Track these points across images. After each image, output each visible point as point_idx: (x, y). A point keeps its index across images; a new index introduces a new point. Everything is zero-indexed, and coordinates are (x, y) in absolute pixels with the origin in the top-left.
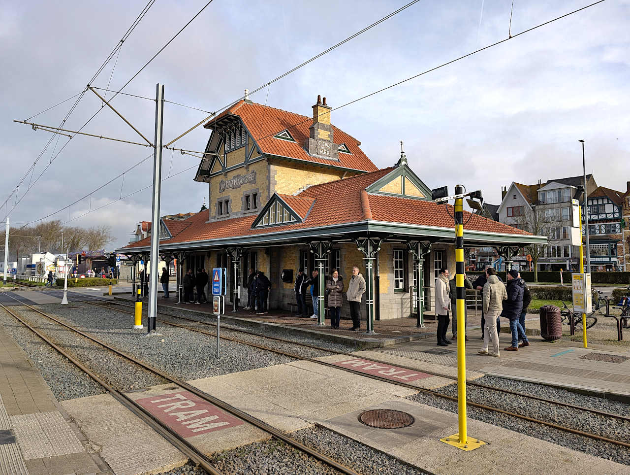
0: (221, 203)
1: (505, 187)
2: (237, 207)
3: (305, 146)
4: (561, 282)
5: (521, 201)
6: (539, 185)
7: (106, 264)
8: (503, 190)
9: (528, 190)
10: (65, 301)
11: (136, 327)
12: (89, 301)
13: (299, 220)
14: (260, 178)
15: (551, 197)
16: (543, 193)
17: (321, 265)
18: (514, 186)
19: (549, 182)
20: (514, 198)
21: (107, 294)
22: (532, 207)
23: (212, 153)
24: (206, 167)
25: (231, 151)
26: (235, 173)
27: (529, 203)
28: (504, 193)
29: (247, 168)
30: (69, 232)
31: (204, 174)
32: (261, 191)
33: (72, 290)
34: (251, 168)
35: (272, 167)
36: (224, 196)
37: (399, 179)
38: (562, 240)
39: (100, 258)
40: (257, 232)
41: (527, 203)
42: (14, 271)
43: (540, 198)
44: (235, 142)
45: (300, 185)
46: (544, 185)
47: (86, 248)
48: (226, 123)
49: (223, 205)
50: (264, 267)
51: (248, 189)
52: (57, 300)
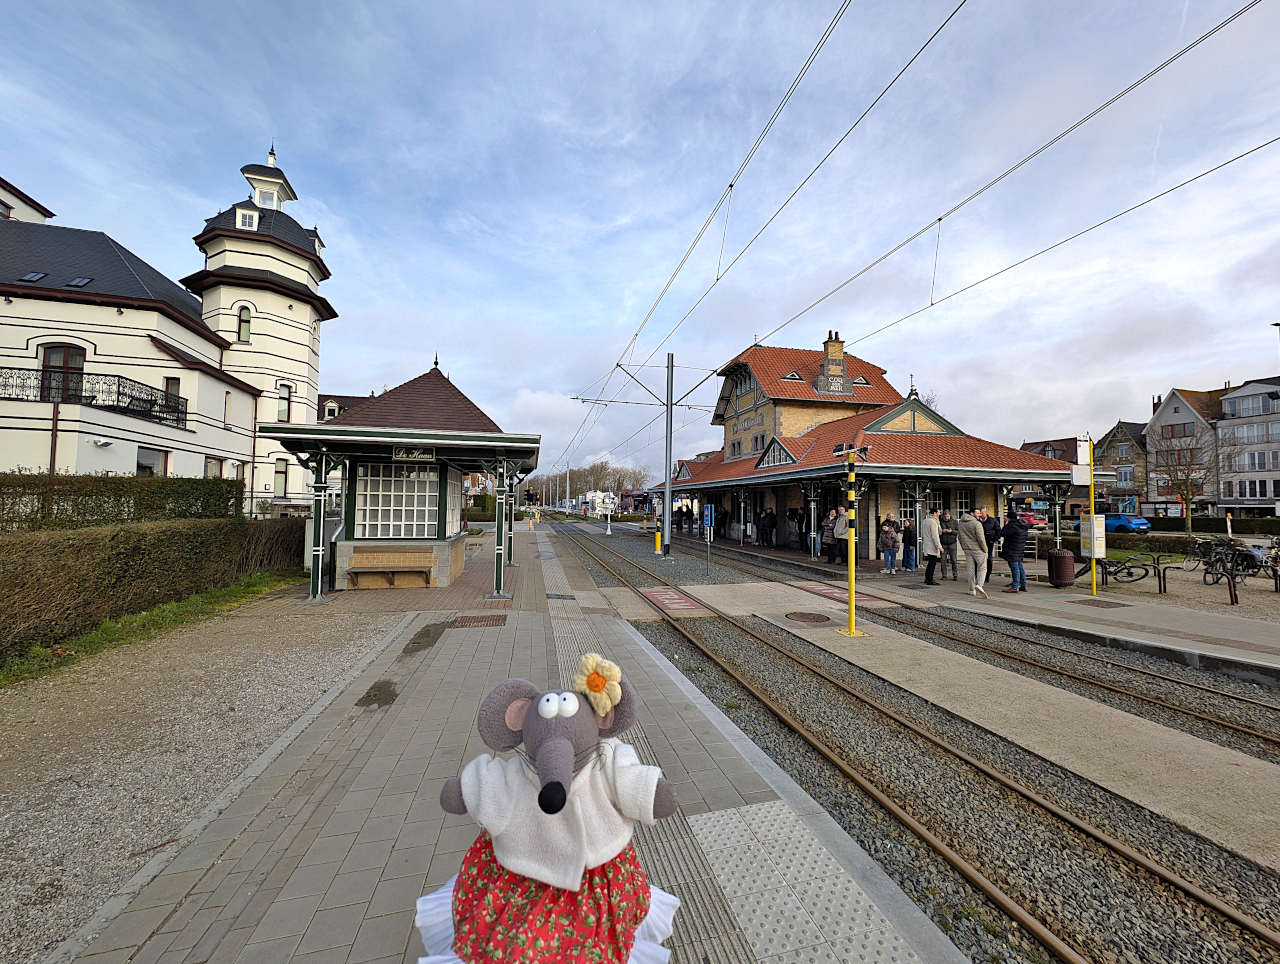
0: (734, 445)
1: (1159, 398)
2: (747, 448)
3: (815, 385)
4: (1227, 531)
5: (1189, 415)
6: (1226, 389)
7: (644, 500)
8: (1156, 401)
9: (1203, 398)
10: (609, 532)
11: (656, 552)
12: (627, 533)
13: (794, 462)
14: (768, 421)
15: (1247, 407)
16: (1233, 402)
17: (813, 503)
18: (1174, 394)
19: (1247, 383)
20: (1176, 412)
21: (642, 528)
22: (1211, 424)
23: (724, 399)
24: (720, 412)
25: (742, 395)
26: (746, 416)
27: (1204, 417)
28: (1156, 406)
29: (738, 418)
30: (616, 471)
31: (719, 418)
32: (767, 433)
33: (616, 524)
34: (759, 411)
35: (778, 409)
36: (737, 436)
37: (909, 413)
38: (1270, 471)
39: (639, 496)
40: (759, 473)
41: (1200, 417)
42: (574, 507)
43: (1227, 409)
44: (746, 387)
45: (808, 424)
46: (1235, 389)
47: (630, 487)
48: (736, 370)
49: (736, 446)
50: (771, 505)
51: (756, 431)
52: (603, 531)
